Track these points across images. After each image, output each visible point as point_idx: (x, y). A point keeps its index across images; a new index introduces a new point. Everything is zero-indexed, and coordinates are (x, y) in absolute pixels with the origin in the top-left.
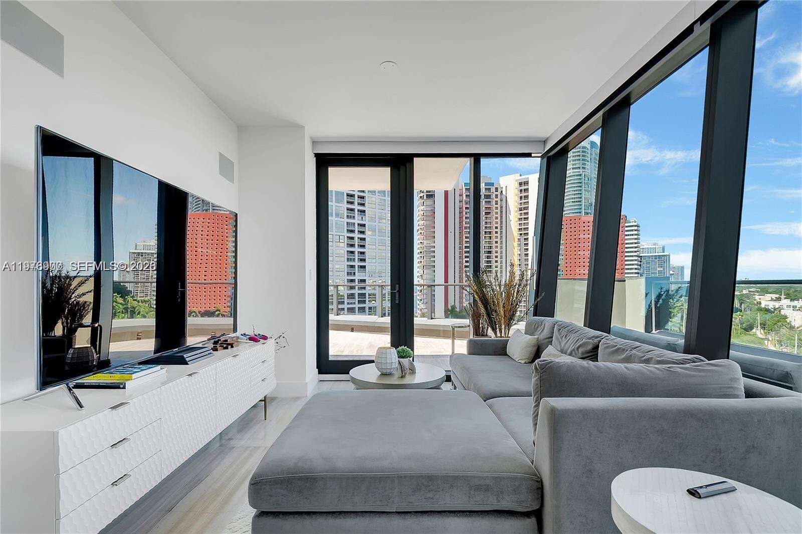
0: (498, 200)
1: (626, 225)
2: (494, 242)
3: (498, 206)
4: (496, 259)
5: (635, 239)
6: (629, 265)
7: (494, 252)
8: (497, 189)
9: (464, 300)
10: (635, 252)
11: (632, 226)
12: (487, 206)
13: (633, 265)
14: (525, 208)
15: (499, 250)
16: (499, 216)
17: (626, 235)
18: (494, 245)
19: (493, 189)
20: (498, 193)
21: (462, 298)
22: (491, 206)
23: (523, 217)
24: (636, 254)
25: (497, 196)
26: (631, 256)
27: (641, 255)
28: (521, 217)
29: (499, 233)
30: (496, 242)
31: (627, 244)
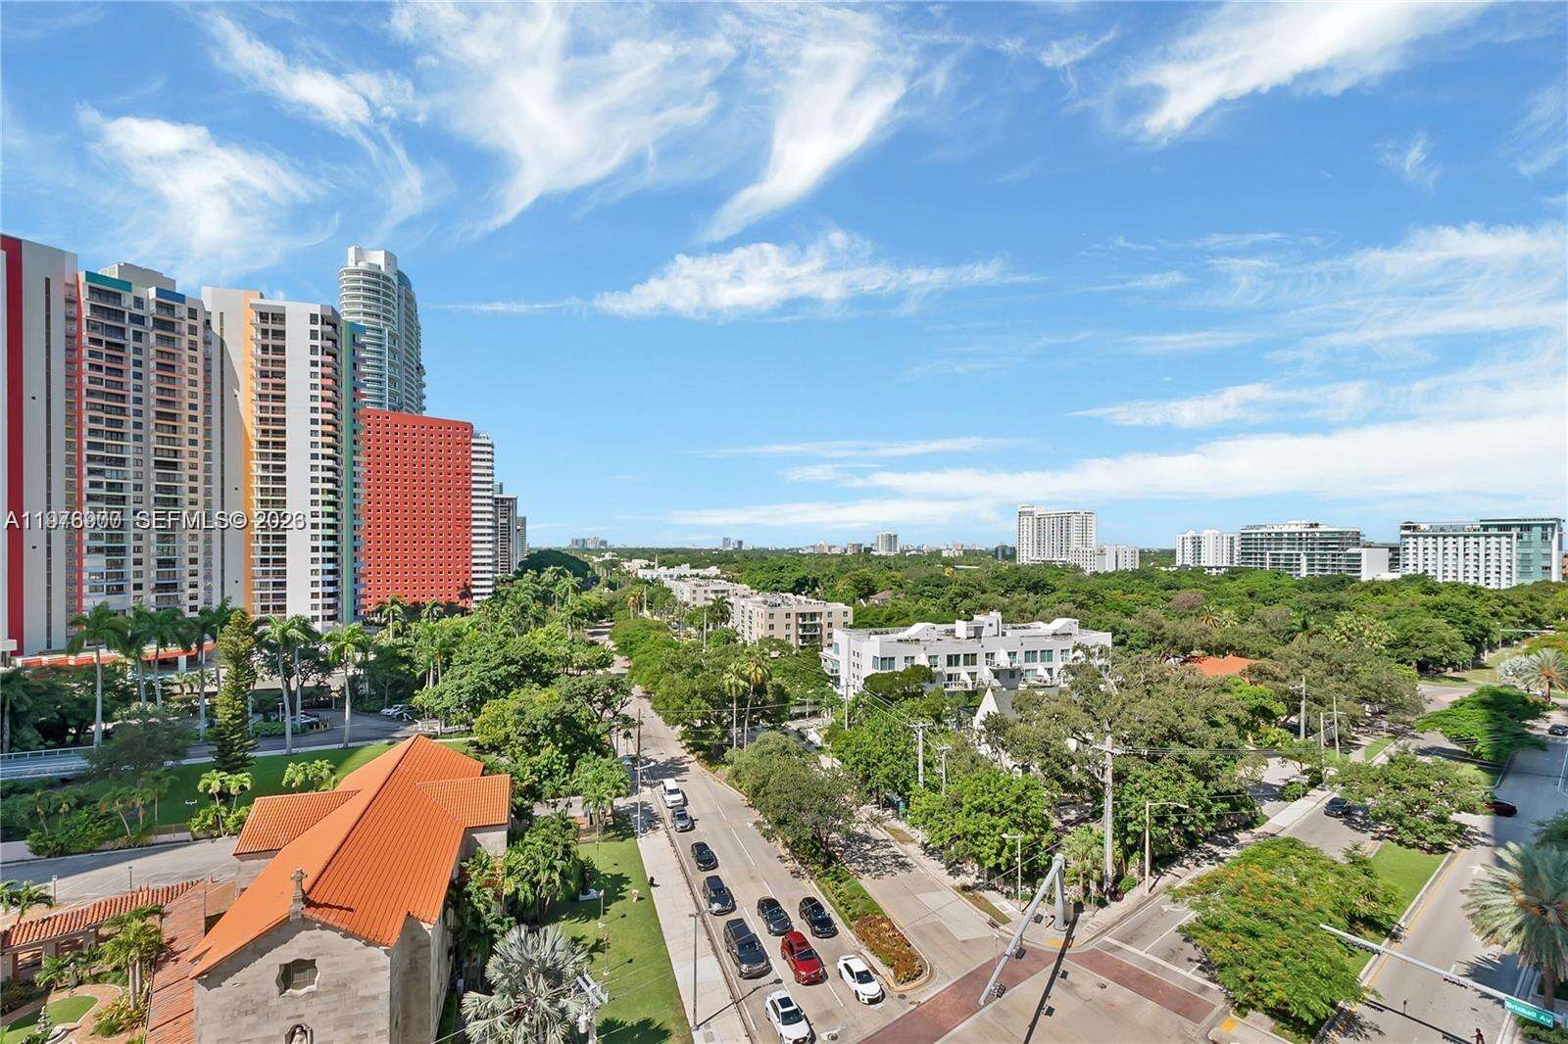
0: (199, 338)
1: (473, 441)
2: (185, 442)
3: (199, 354)
4: (193, 484)
5: (488, 468)
6: (478, 512)
7: (186, 466)
8: (193, 314)
9: (86, 589)
10: (488, 490)
11: (484, 445)
12: (162, 349)
13: (485, 512)
14: (275, 374)
15: (200, 461)
16: (199, 378)
17: (474, 459)
18: (186, 449)
19: (182, 311)
20: (199, 323)
21: (80, 583)
22: (174, 351)
23: (270, 391)
24: (490, 494)
25: (193, 330)
26: (481, 497)
27: (496, 496)
28: (265, 392)
29: (201, 419)
30: (193, 442)
31: (475, 474)
